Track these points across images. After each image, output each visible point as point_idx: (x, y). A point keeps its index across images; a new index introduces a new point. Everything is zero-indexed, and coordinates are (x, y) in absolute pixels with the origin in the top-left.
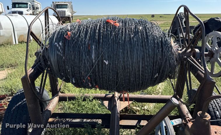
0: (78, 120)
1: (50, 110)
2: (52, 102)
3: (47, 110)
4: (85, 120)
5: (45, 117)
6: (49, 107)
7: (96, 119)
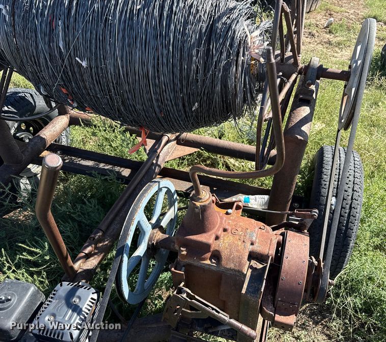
0: (90, 163)
1: (44, 137)
2: (53, 123)
3: (39, 135)
4: (102, 165)
5: (32, 148)
6: (44, 132)
7: (121, 167)
